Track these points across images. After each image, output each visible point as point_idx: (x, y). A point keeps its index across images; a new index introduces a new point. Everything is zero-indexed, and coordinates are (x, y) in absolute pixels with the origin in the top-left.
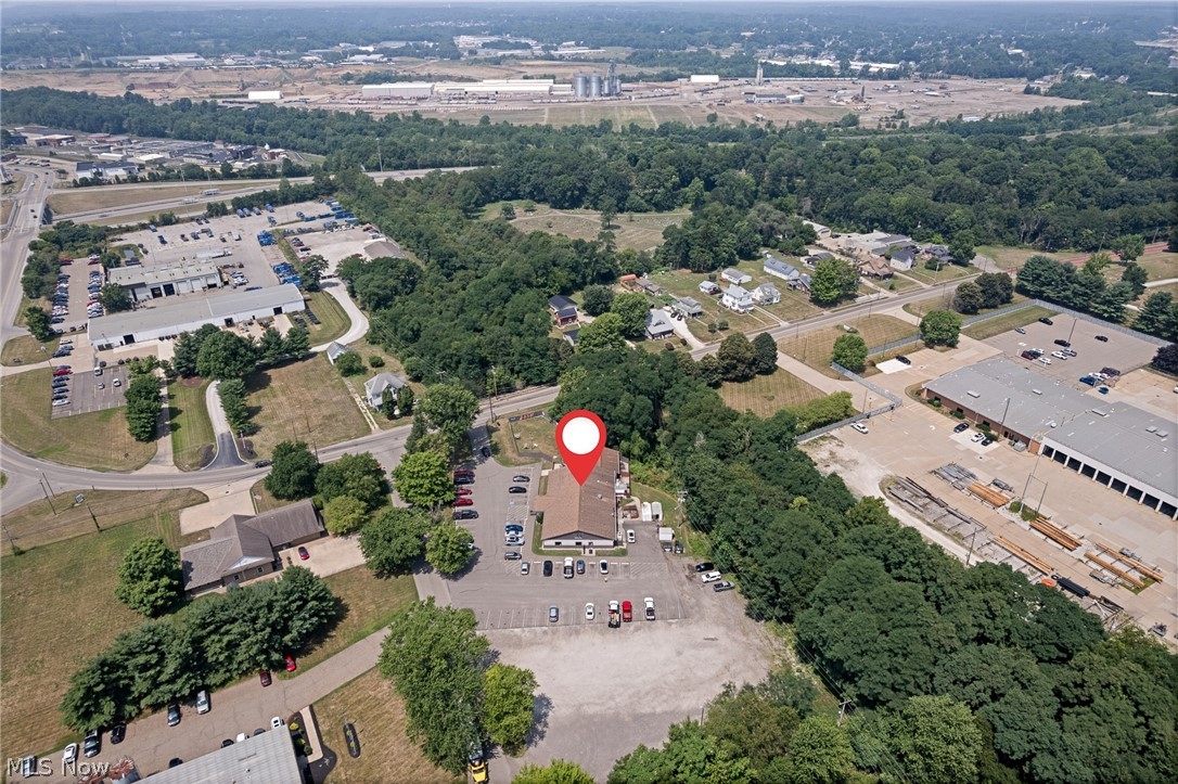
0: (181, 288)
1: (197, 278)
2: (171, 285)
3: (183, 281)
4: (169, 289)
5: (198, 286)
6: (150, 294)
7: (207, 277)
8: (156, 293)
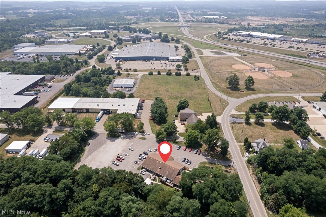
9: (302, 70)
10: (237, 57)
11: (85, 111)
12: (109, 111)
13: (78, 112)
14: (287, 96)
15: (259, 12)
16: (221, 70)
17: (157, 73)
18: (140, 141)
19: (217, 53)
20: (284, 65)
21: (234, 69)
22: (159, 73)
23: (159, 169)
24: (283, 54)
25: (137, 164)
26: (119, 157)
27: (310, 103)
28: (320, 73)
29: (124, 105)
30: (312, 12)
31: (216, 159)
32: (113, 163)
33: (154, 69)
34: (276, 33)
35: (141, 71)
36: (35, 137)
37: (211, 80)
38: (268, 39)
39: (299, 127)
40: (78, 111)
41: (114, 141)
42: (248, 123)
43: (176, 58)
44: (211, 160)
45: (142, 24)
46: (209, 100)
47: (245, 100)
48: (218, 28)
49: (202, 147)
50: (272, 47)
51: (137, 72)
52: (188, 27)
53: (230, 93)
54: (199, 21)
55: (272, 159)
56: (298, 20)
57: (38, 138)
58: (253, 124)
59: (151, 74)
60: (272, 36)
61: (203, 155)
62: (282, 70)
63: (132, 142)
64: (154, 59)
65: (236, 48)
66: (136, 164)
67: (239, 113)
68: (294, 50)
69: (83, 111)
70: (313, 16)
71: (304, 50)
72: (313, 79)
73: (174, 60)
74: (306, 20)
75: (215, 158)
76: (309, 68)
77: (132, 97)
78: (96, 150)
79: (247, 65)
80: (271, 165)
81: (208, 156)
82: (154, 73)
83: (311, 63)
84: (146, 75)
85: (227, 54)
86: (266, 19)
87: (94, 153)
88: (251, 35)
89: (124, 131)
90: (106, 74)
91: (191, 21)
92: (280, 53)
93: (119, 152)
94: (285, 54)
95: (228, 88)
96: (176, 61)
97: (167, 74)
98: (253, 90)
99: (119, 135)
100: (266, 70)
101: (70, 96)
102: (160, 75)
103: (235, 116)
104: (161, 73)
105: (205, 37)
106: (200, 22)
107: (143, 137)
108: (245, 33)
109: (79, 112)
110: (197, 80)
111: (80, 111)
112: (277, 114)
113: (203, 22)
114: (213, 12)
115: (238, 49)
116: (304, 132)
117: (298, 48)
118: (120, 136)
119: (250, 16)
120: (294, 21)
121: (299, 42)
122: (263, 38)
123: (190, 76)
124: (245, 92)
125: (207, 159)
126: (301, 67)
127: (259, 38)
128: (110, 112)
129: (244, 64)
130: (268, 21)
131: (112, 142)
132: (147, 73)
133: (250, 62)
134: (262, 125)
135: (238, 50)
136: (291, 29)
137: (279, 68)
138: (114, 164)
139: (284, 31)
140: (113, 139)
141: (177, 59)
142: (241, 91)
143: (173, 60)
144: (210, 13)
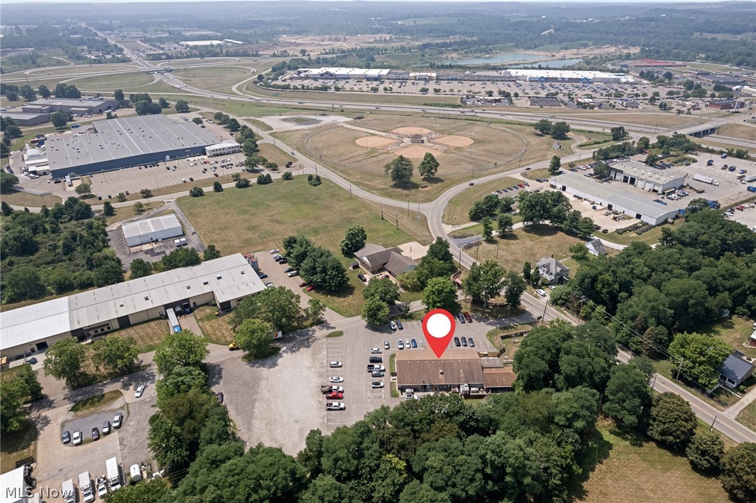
0: (639, 184)
1: (649, 182)
2: (634, 179)
3: (642, 180)
4: (633, 181)
5: (649, 186)
6: (622, 178)
7: (655, 184)
8: (625, 180)
9: (477, 128)
10: (346, 123)
11: (116, 325)
12: (188, 306)
13: (95, 336)
14: (502, 178)
15: (296, 26)
16: (342, 154)
17: (211, 188)
18: (336, 342)
19: (299, 121)
20: (442, 124)
21: (367, 148)
22: (218, 188)
23: (441, 376)
24: (421, 105)
25: (381, 387)
26: (330, 391)
27: (541, 182)
28: (507, 130)
29: (219, 278)
30: (394, 22)
31: (503, 317)
32: (329, 410)
33: (192, 180)
34: (372, 65)
35: (161, 192)
36: (17, 450)
37: (344, 178)
38: (369, 79)
39: (573, 222)
40: (92, 333)
41: (275, 365)
42: (490, 241)
43: (225, 147)
44: (498, 323)
45: (27, 72)
46: (383, 219)
47: (444, 202)
48: (244, 66)
49: (462, 308)
50: (389, 93)
51: (151, 196)
52: (172, 72)
53: (407, 196)
54: (185, 55)
55: (603, 281)
56: (383, 39)
57: (36, 448)
58: (498, 239)
59: (197, 193)
60: (374, 72)
61: (479, 320)
62: (449, 134)
63: (320, 351)
64: (168, 157)
65: (331, 106)
66: (379, 389)
67: (457, 228)
68: (431, 94)
69: (109, 328)
70: (402, 31)
71: (448, 93)
72: (508, 142)
73: (222, 152)
74: (395, 38)
75: (501, 318)
76: (486, 124)
77: (214, 254)
78: (253, 401)
79: (382, 136)
80: (605, 291)
81: (487, 318)
82: (205, 190)
83: (477, 114)
84: (185, 197)
85: (321, 121)
86: (323, 41)
87: (256, 410)
88: (331, 75)
89: (280, 334)
90: (67, 220)
91: (164, 57)
92: (415, 104)
93: (316, 382)
94: (425, 105)
95: (392, 187)
96: (228, 154)
97: (239, 186)
98: (438, 180)
99: (274, 348)
100: (425, 139)
101: (8, 302)
102: (222, 190)
103: (457, 234)
104: (224, 186)
105: (234, 89)
106: (188, 57)
107: (330, 331)
108: (315, 71)
109: (100, 335)
110: (318, 184)
111: (99, 330)
112: (532, 210)
113: (195, 56)
114: (193, 30)
115: (334, 106)
116: (586, 228)
117: (437, 91)
118: (279, 349)
119: (284, 36)
120: (376, 41)
121: (426, 79)
122: (359, 79)
123: (293, 179)
124: (429, 187)
125: (491, 324)
126: (471, 124)
127: (349, 78)
128: (192, 305)
129: (376, 135)
130: (329, 42)
131: (273, 369)
132: (187, 193)
133: (381, 130)
134: (512, 236)
135: (334, 108)
136: (388, 57)
137: (442, 132)
138: (332, 410)
139: (376, 60)
140: (269, 361)
141: (229, 148)
142: (422, 188)
143: (219, 152)
144: (192, 35)
